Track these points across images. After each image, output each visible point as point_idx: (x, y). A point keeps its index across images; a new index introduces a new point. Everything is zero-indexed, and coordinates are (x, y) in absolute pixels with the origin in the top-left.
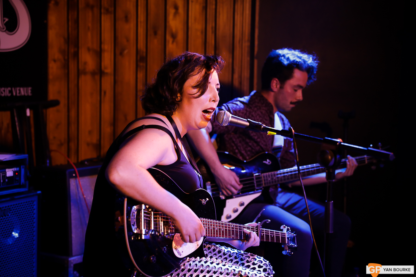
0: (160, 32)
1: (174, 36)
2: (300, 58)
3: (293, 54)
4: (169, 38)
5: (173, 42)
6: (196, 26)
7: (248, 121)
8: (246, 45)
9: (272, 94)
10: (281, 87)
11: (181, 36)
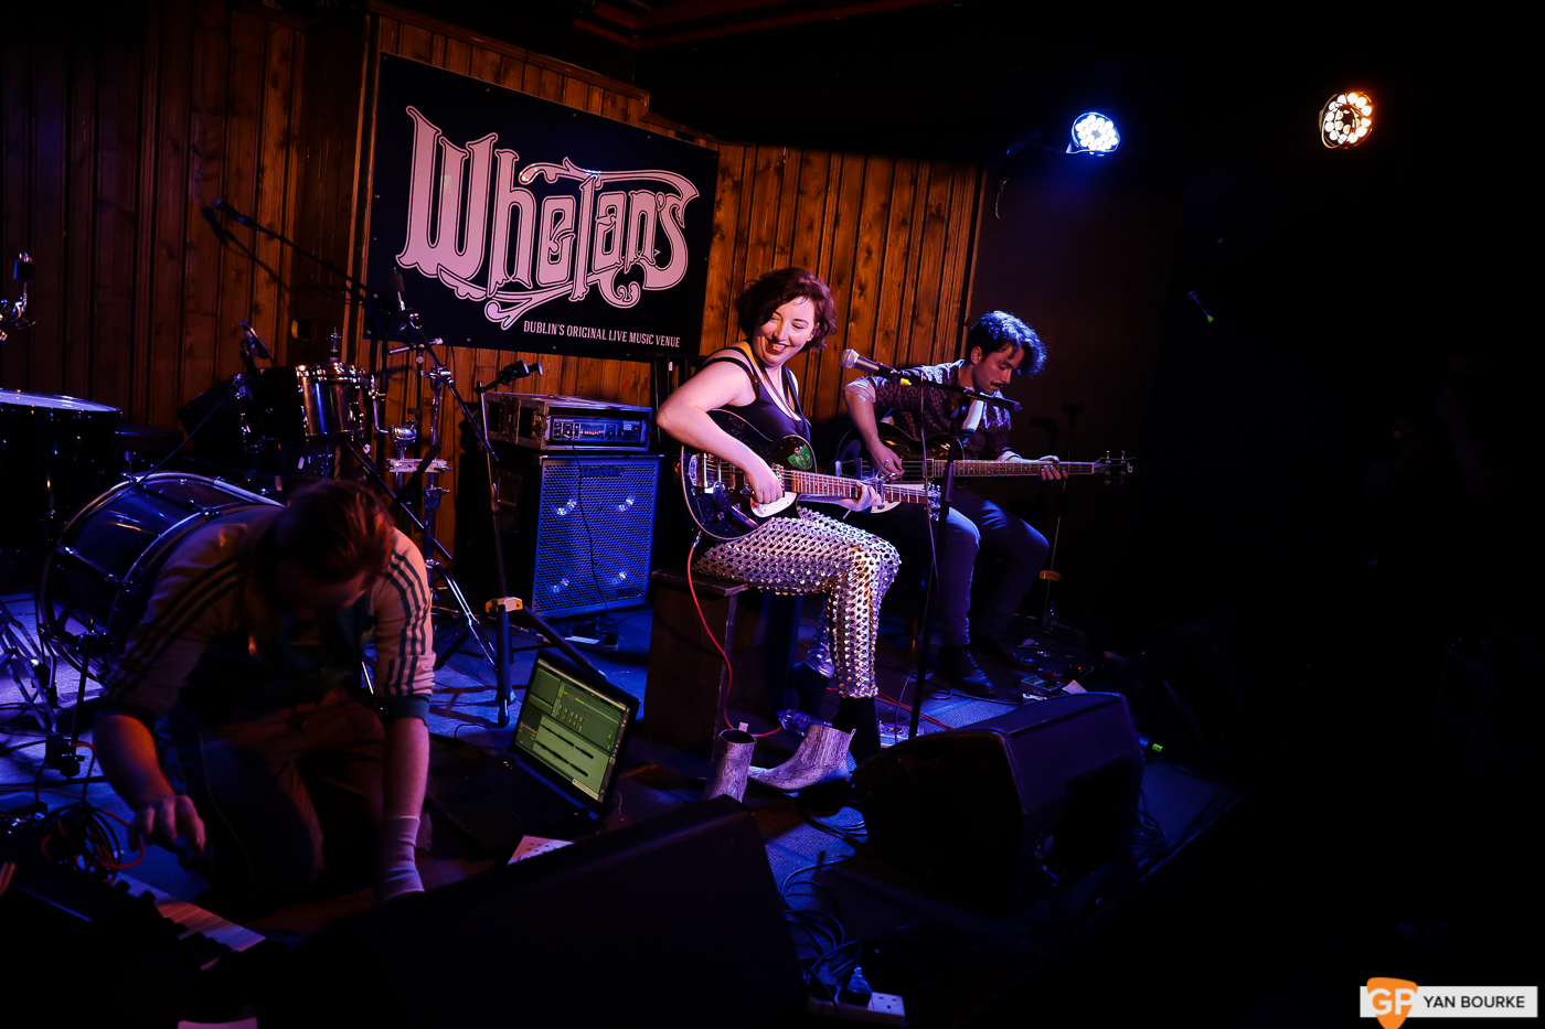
0: (846, 282)
1: (862, 288)
2: (1020, 330)
3: (1015, 325)
4: (856, 290)
5: (860, 295)
6: (892, 276)
7: (878, 365)
8: (955, 306)
9: (972, 366)
10: (983, 360)
11: (870, 291)
